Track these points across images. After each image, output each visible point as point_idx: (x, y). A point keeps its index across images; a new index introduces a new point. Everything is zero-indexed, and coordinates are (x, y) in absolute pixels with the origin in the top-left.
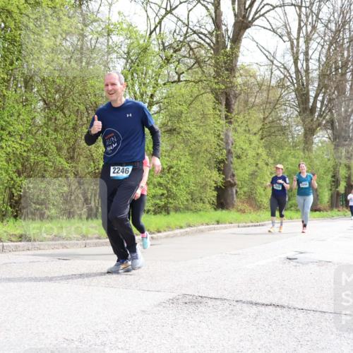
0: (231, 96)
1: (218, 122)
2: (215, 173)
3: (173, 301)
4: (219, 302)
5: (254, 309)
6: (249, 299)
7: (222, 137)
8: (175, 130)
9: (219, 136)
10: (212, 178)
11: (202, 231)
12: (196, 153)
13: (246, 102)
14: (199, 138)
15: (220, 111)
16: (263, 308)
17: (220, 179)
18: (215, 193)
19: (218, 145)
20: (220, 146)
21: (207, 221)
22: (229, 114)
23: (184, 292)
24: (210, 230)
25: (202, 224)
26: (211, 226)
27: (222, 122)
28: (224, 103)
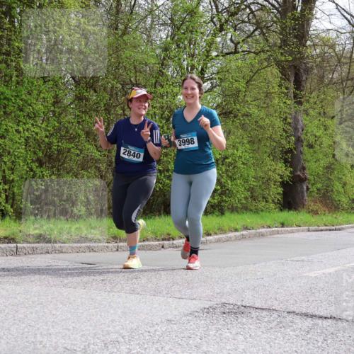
0: (302, 71)
1: (285, 102)
2: (280, 165)
3: (209, 311)
4: (265, 313)
5: (309, 322)
6: (304, 311)
7: (289, 120)
8: (231, 113)
9: (285, 119)
10: (277, 172)
11: (263, 235)
12: (257, 140)
13: (322, 78)
14: (261, 123)
15: (287, 88)
16: (320, 322)
17: (288, 173)
18: (280, 190)
19: (284, 130)
20: (286, 132)
21: (268, 223)
22: (299, 92)
23: (223, 301)
24: (272, 233)
25: (263, 227)
26: (274, 229)
27: (288, 102)
28: (292, 79)
